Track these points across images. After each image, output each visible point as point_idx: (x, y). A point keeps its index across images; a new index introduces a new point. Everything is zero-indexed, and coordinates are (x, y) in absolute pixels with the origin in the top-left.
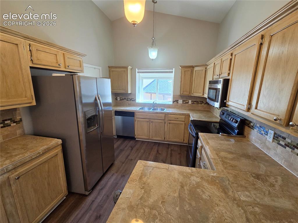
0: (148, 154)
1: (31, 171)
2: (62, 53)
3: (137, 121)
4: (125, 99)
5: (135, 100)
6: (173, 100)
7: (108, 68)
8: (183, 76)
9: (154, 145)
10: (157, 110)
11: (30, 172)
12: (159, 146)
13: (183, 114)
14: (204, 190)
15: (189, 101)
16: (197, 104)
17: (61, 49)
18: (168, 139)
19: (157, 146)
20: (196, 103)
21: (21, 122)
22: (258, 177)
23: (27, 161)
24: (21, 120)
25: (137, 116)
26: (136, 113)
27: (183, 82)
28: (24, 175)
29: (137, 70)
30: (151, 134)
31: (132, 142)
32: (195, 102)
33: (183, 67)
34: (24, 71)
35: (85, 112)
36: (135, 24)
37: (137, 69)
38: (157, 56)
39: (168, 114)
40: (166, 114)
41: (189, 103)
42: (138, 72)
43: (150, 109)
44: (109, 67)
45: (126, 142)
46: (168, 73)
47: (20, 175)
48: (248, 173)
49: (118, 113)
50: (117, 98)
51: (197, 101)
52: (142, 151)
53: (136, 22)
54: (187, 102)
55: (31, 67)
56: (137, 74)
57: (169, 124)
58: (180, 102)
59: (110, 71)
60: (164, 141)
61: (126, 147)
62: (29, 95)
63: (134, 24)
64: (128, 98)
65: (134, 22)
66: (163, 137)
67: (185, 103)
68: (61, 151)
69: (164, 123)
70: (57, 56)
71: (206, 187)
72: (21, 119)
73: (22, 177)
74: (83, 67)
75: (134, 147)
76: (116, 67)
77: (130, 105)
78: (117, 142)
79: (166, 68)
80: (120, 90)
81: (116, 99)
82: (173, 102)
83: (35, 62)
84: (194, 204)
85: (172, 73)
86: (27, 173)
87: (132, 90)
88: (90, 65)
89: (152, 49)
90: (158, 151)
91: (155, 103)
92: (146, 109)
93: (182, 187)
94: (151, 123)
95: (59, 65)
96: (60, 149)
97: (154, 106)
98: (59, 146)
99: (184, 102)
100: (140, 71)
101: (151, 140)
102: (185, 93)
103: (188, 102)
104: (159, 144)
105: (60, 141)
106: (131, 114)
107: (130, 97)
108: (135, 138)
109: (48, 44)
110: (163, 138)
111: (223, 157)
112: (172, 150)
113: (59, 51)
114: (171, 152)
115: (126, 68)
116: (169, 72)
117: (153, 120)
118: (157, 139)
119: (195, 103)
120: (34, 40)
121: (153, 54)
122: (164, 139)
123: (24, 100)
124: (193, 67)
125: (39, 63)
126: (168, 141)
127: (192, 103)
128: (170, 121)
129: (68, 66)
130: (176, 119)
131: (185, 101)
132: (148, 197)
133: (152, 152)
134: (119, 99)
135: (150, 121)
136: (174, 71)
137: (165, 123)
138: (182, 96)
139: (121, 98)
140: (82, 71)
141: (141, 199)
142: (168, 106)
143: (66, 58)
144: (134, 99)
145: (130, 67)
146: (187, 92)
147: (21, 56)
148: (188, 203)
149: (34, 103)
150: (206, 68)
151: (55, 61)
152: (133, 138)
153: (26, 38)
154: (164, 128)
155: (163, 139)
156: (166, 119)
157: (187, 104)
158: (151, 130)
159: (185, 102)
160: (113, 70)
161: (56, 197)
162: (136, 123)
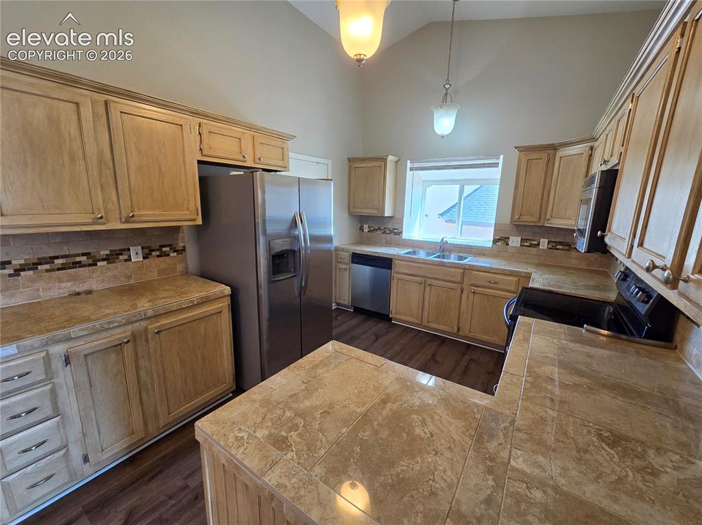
0: (407, 356)
1: (179, 327)
2: (250, 134)
3: (395, 280)
4: (379, 229)
5: (401, 233)
6: (494, 236)
7: (347, 161)
8: (522, 174)
9: (429, 341)
10: (448, 258)
11: (177, 328)
12: (441, 344)
13: (511, 274)
14: (430, 420)
15: (542, 240)
16: (567, 250)
17: (250, 127)
18: (468, 332)
19: (436, 344)
20: (561, 247)
21: (184, 252)
22: (616, 440)
23: (173, 309)
24: (184, 249)
25: (397, 267)
26: (396, 262)
27: (521, 189)
28: (168, 331)
29: (409, 165)
30: (425, 314)
31: (381, 325)
32: (561, 243)
33: (523, 149)
34: (188, 167)
35: (269, 242)
36: (362, 60)
37: (409, 161)
38: (454, 128)
39: (472, 268)
40: (467, 269)
41: (541, 247)
42: (411, 169)
43: (429, 254)
44: (349, 160)
45: (370, 323)
46: (484, 167)
47: (162, 329)
48: (591, 424)
49: (358, 258)
50: (362, 226)
51: (567, 241)
52: (397, 348)
53: (362, 56)
54: (533, 242)
55: (199, 162)
56: (409, 173)
57: (471, 296)
58: (515, 241)
59: (350, 169)
60: (457, 335)
61: (365, 332)
62: (192, 206)
63: (360, 61)
64: (385, 228)
65: (358, 57)
66: (456, 325)
67: (528, 246)
68: (227, 307)
69: (459, 291)
70: (242, 140)
71: (436, 417)
72: (184, 247)
73: (164, 332)
74: (288, 160)
75: (381, 336)
76: (363, 160)
77: (388, 244)
78: (350, 320)
79: (482, 156)
80: (367, 208)
81: (361, 229)
82: (495, 241)
83: (205, 152)
84: (384, 434)
85: (497, 166)
86: (170, 328)
87: (395, 210)
88: (307, 157)
89: (442, 111)
90: (434, 356)
91: (444, 240)
92: (422, 255)
93: (384, 402)
94: (428, 288)
95: (244, 156)
96: (226, 302)
97: (444, 248)
98: (226, 298)
99: (526, 244)
100: (416, 165)
101: (425, 327)
102: (524, 218)
103: (538, 245)
104: (443, 341)
105: (228, 290)
106: (384, 263)
107: (390, 226)
108: (391, 319)
109: (228, 122)
110: (456, 328)
111: (540, 377)
112: (472, 360)
113: (246, 131)
114: (468, 365)
115: (384, 160)
116: (489, 164)
117: (433, 282)
118: (439, 328)
119: (558, 247)
120: (205, 116)
121: (444, 123)
122: (459, 330)
123: (186, 214)
124: (554, 148)
125: (212, 154)
126: (466, 336)
127: (550, 246)
128: (477, 287)
129: (260, 159)
130: (493, 284)
131: (529, 240)
132: (305, 398)
133: (418, 355)
134: (366, 230)
135: (425, 281)
136: (501, 161)
137: (462, 292)
138: (519, 227)
139: (371, 227)
140: (286, 168)
141: (291, 396)
142: (480, 252)
143: (257, 144)
144: (397, 229)
145: (391, 158)
146: (533, 216)
147: (186, 144)
148: (373, 429)
149: (200, 222)
150: (592, 148)
151: (237, 150)
152: (385, 318)
153: (195, 113)
154: (458, 304)
155: (456, 332)
156: (465, 282)
157: (535, 249)
158: (426, 304)
159: (529, 243)
160: (357, 165)
161: (215, 386)
162: (394, 284)
